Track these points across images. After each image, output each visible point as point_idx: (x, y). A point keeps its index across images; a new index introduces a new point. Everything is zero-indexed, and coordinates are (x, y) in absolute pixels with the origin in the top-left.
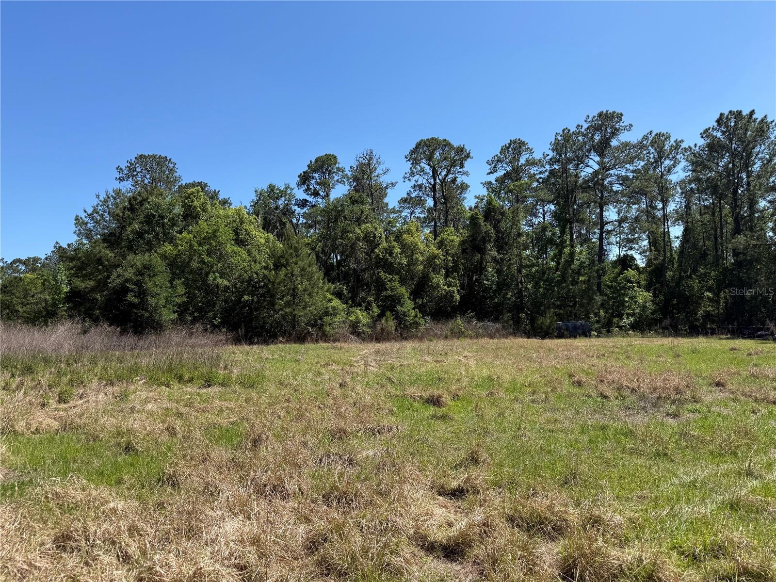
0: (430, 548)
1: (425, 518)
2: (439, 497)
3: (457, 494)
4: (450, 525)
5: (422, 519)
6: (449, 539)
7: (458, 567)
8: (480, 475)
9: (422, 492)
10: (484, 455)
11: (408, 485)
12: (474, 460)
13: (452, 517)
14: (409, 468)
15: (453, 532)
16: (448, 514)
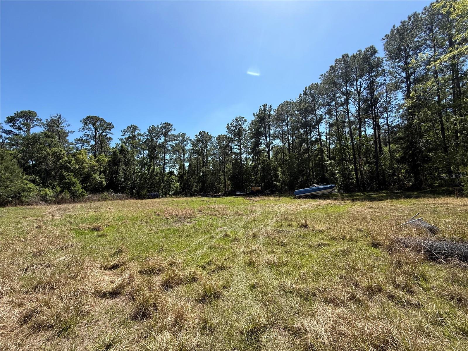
0: (103, 295)
1: (100, 282)
2: (105, 271)
3: (115, 267)
4: (113, 282)
5: (98, 283)
6: (113, 289)
7: (119, 299)
8: (124, 257)
9: (97, 271)
10: (125, 248)
11: (89, 270)
12: (121, 251)
13: (113, 278)
14: (88, 262)
15: (115, 285)
16: (111, 277)
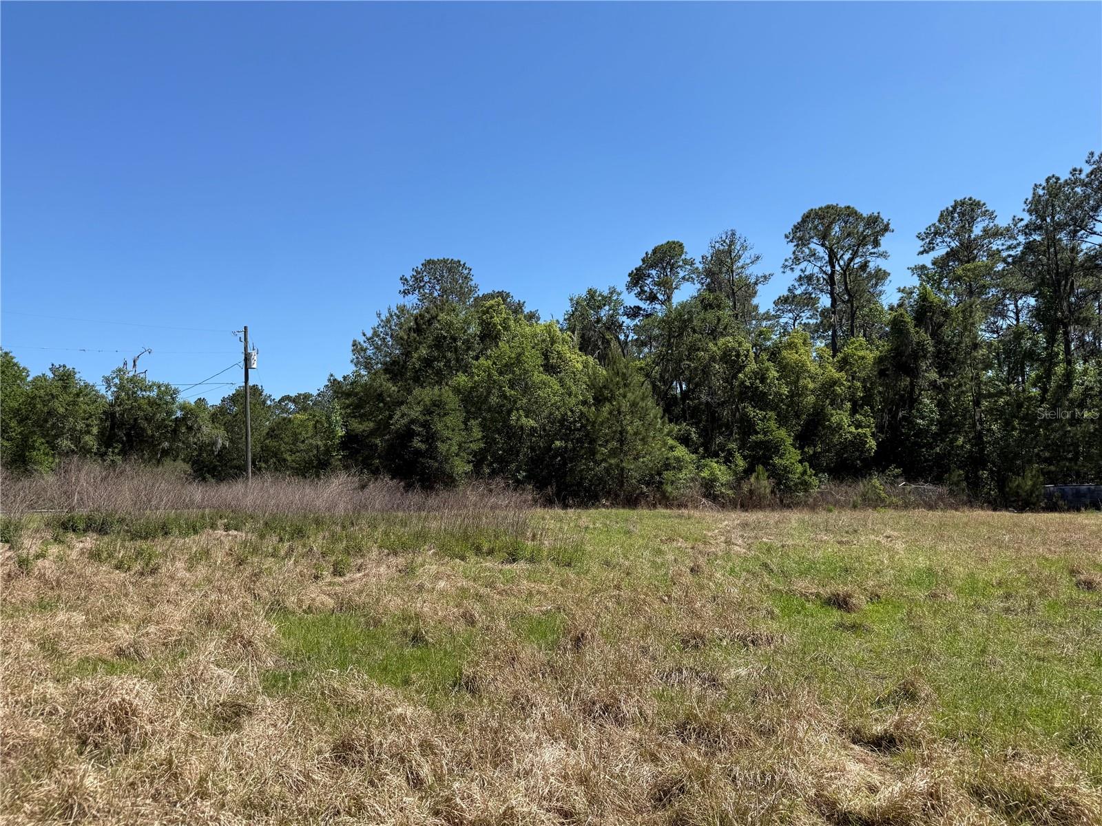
0: (841, 820)
1: (833, 774)
2: (853, 746)
3: (884, 743)
4: (873, 790)
5: (827, 775)
6: (873, 811)
8: (919, 719)
9: (825, 735)
10: (925, 690)
11: (804, 722)
12: (909, 694)
13: (876, 778)
14: (804, 699)
15: (880, 800)
16: (869, 773)
